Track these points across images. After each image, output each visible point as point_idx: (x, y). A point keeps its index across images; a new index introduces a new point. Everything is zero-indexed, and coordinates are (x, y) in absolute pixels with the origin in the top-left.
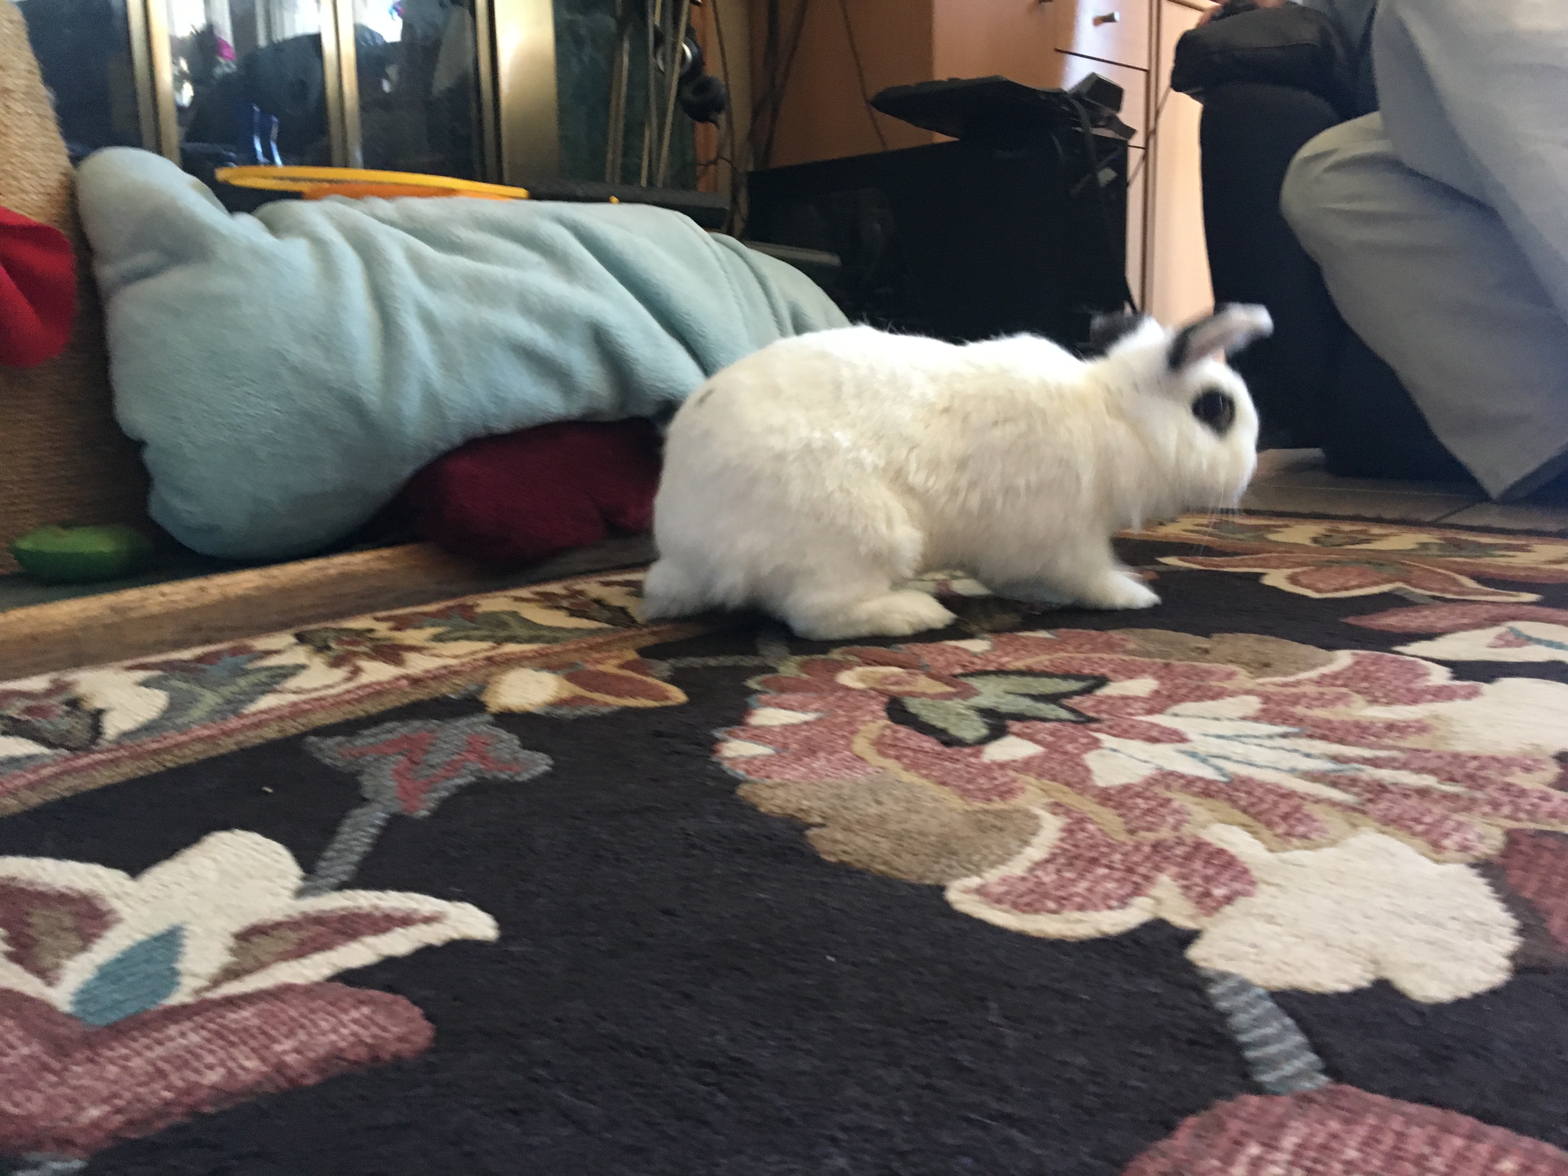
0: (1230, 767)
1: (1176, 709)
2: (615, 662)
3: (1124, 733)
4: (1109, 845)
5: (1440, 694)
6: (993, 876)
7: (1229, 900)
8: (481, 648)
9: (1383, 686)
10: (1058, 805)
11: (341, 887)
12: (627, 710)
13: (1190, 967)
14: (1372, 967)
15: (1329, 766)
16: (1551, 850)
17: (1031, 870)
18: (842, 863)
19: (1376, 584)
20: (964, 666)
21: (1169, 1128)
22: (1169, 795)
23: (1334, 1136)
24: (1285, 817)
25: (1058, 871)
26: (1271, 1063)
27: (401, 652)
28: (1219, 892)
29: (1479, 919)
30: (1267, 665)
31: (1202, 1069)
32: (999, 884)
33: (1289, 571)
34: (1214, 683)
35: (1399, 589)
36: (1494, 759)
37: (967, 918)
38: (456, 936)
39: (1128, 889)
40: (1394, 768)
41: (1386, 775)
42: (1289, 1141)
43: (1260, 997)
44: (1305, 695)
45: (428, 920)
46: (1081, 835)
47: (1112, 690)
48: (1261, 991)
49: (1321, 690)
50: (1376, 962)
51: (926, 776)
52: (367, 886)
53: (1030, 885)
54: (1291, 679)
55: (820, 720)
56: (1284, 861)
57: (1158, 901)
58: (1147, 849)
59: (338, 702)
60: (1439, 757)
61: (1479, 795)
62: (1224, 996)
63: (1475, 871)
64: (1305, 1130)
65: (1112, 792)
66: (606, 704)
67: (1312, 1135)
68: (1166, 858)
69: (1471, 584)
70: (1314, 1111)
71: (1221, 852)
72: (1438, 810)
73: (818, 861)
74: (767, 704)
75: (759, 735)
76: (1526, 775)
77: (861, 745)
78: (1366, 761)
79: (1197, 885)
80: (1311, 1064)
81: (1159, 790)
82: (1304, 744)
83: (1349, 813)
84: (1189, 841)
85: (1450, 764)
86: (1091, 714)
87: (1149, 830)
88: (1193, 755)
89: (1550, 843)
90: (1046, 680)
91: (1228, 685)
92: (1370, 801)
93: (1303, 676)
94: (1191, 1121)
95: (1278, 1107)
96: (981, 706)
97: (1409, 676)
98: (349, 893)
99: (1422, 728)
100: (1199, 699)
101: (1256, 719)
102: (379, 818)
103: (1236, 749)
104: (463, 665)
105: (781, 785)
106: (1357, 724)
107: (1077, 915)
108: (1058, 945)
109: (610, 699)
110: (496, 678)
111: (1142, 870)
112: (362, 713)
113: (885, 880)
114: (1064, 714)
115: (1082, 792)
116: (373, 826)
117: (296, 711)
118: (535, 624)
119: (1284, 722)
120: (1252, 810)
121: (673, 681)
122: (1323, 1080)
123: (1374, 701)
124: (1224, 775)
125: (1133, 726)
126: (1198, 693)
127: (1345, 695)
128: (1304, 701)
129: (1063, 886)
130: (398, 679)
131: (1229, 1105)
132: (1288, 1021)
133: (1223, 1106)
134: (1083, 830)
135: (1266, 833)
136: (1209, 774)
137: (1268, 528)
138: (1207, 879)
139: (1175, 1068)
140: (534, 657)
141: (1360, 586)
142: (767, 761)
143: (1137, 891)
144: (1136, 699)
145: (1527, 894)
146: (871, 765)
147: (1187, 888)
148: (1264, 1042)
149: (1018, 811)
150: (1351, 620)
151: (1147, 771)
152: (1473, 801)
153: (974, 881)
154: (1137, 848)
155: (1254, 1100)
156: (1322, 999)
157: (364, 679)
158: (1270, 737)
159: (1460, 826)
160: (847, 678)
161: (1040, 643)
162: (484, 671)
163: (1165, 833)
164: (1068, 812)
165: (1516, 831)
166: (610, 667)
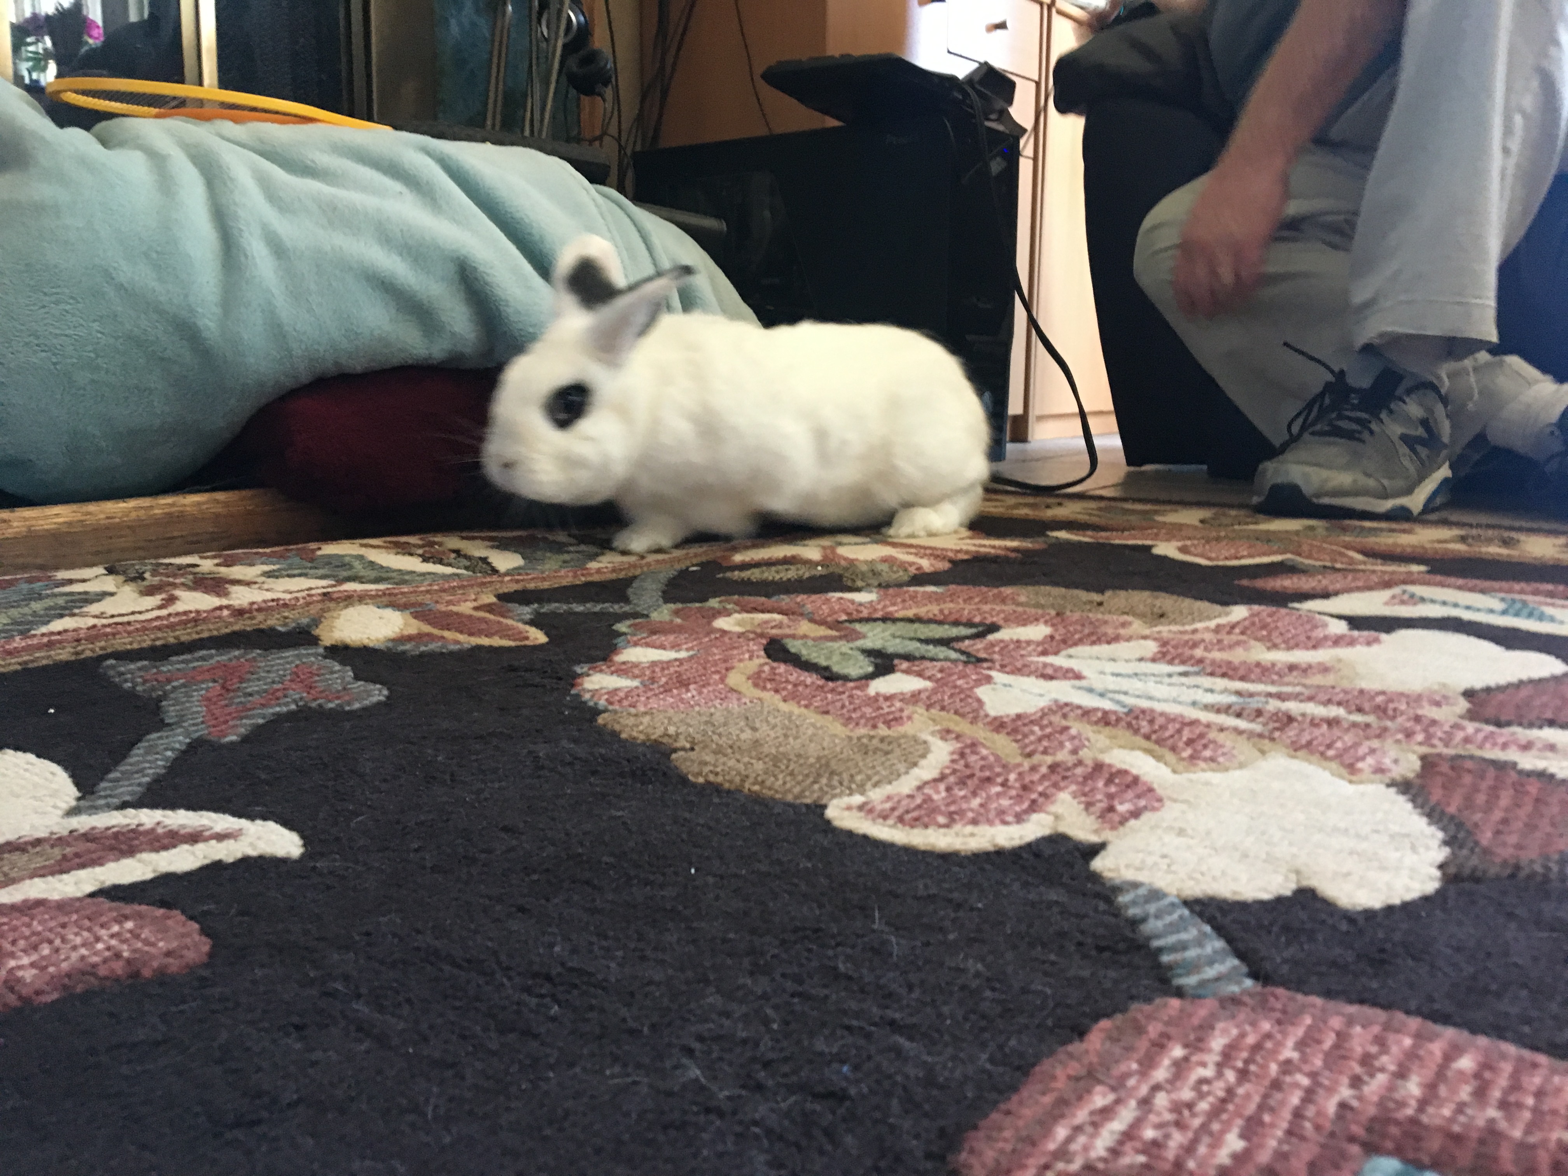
0: (1131, 701)
1: (1072, 651)
2: (470, 605)
3: (1018, 671)
4: (1004, 766)
5: (1337, 641)
6: (876, 795)
7: (1136, 814)
8: (319, 585)
9: (1281, 634)
10: (948, 731)
11: (124, 806)
12: (479, 648)
13: (1096, 877)
14: (1293, 877)
15: (1233, 699)
16: (1469, 771)
17: (919, 788)
18: (708, 783)
19: (1264, 554)
20: (848, 614)
21: (1081, 1033)
22: (1064, 723)
23: (1268, 1036)
24: (1190, 742)
25: (948, 789)
26: (1193, 967)
27: (227, 586)
28: (1122, 808)
29: (1404, 831)
30: (1162, 616)
31: (1112, 974)
32: (882, 802)
33: (1180, 544)
34: (1110, 631)
35: (1288, 559)
36: (1402, 694)
37: (850, 834)
38: (253, 853)
39: (1025, 805)
40: (1301, 701)
41: (1292, 707)
42: (1217, 1043)
43: (1173, 905)
44: (1203, 641)
45: (221, 837)
46: (972, 759)
47: (1005, 634)
48: (1176, 900)
49: (1219, 637)
50: (1298, 872)
51: (806, 706)
52: (153, 806)
53: (918, 801)
54: (1188, 628)
55: (691, 658)
56: (1191, 781)
57: (1057, 817)
58: (1044, 770)
59: (145, 628)
60: (1346, 692)
61: (1389, 724)
62: (1134, 903)
63: (1393, 790)
64: (1235, 1032)
65: (1005, 720)
66: (457, 642)
67: (1243, 1035)
68: (1064, 778)
69: (1359, 557)
70: (1243, 1014)
71: (1123, 773)
72: (1349, 739)
73: (684, 780)
74: (636, 644)
75: (624, 670)
76: (1434, 709)
77: (735, 679)
78: (1270, 695)
79: (1101, 801)
80: (1235, 968)
81: (1056, 719)
82: (1207, 681)
83: (1256, 740)
84: (1090, 763)
85: (1357, 697)
86: (982, 655)
87: (1045, 752)
88: (1090, 690)
89: (1469, 764)
90: (933, 626)
91: (1122, 631)
92: (1277, 729)
93: (1199, 625)
94: (1104, 1024)
95: (1202, 1011)
96: (864, 647)
97: (1308, 627)
98: (131, 811)
99: (1325, 669)
100: (1093, 643)
101: (1154, 660)
102: (180, 742)
103: (1136, 685)
104: (297, 599)
105: (646, 713)
106: (1258, 664)
107: (969, 829)
108: (949, 858)
109: (461, 637)
110: (335, 614)
111: (1040, 789)
112: (172, 640)
113: (757, 799)
114: (953, 655)
115: (974, 721)
116: (173, 750)
117: (94, 634)
118: (382, 567)
119: (1183, 662)
120: (1154, 737)
121: (532, 623)
122: (1249, 983)
123: (1275, 646)
124: (1124, 706)
125: (1025, 666)
126: (1094, 638)
127: (1245, 642)
128: (1202, 646)
129: (954, 802)
130: (220, 608)
131: (1147, 1008)
132: (1208, 929)
133: (1138, 1010)
134: (976, 753)
135: (1170, 757)
136: (1106, 705)
137: (1156, 512)
138: (1111, 797)
139: (1086, 973)
140: (377, 596)
141: (1251, 556)
142: (629, 693)
143: (1034, 807)
144: (1029, 643)
145: (1452, 809)
146: (745, 696)
147: (1088, 805)
148: (1183, 946)
149: (904, 736)
150: (1245, 582)
151: (1043, 703)
152: (1385, 729)
153: (857, 799)
154: (1033, 769)
155: (1175, 1003)
156: (1243, 906)
157: (179, 607)
158: (1170, 675)
159: (1372, 751)
160: (721, 623)
161: (930, 597)
162: (320, 606)
163: (1063, 756)
164: (958, 737)
165: (1431, 755)
166: (466, 608)
